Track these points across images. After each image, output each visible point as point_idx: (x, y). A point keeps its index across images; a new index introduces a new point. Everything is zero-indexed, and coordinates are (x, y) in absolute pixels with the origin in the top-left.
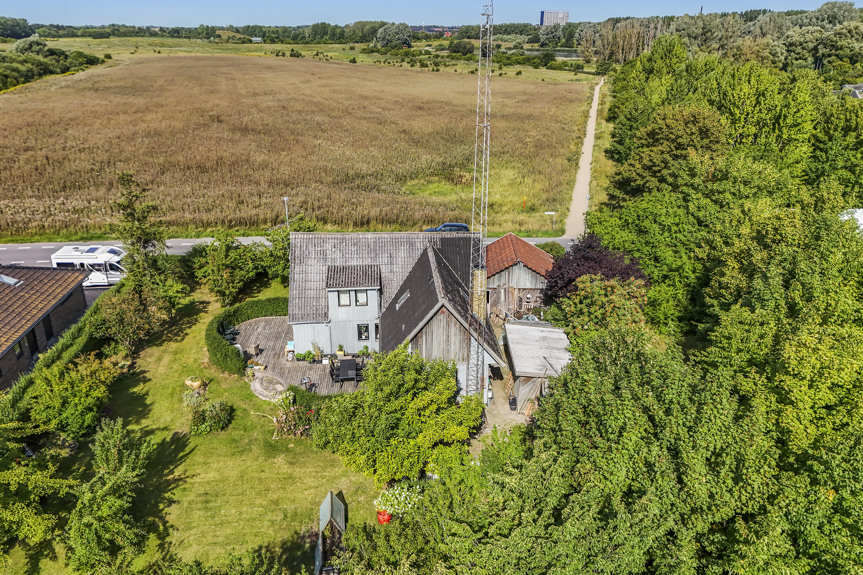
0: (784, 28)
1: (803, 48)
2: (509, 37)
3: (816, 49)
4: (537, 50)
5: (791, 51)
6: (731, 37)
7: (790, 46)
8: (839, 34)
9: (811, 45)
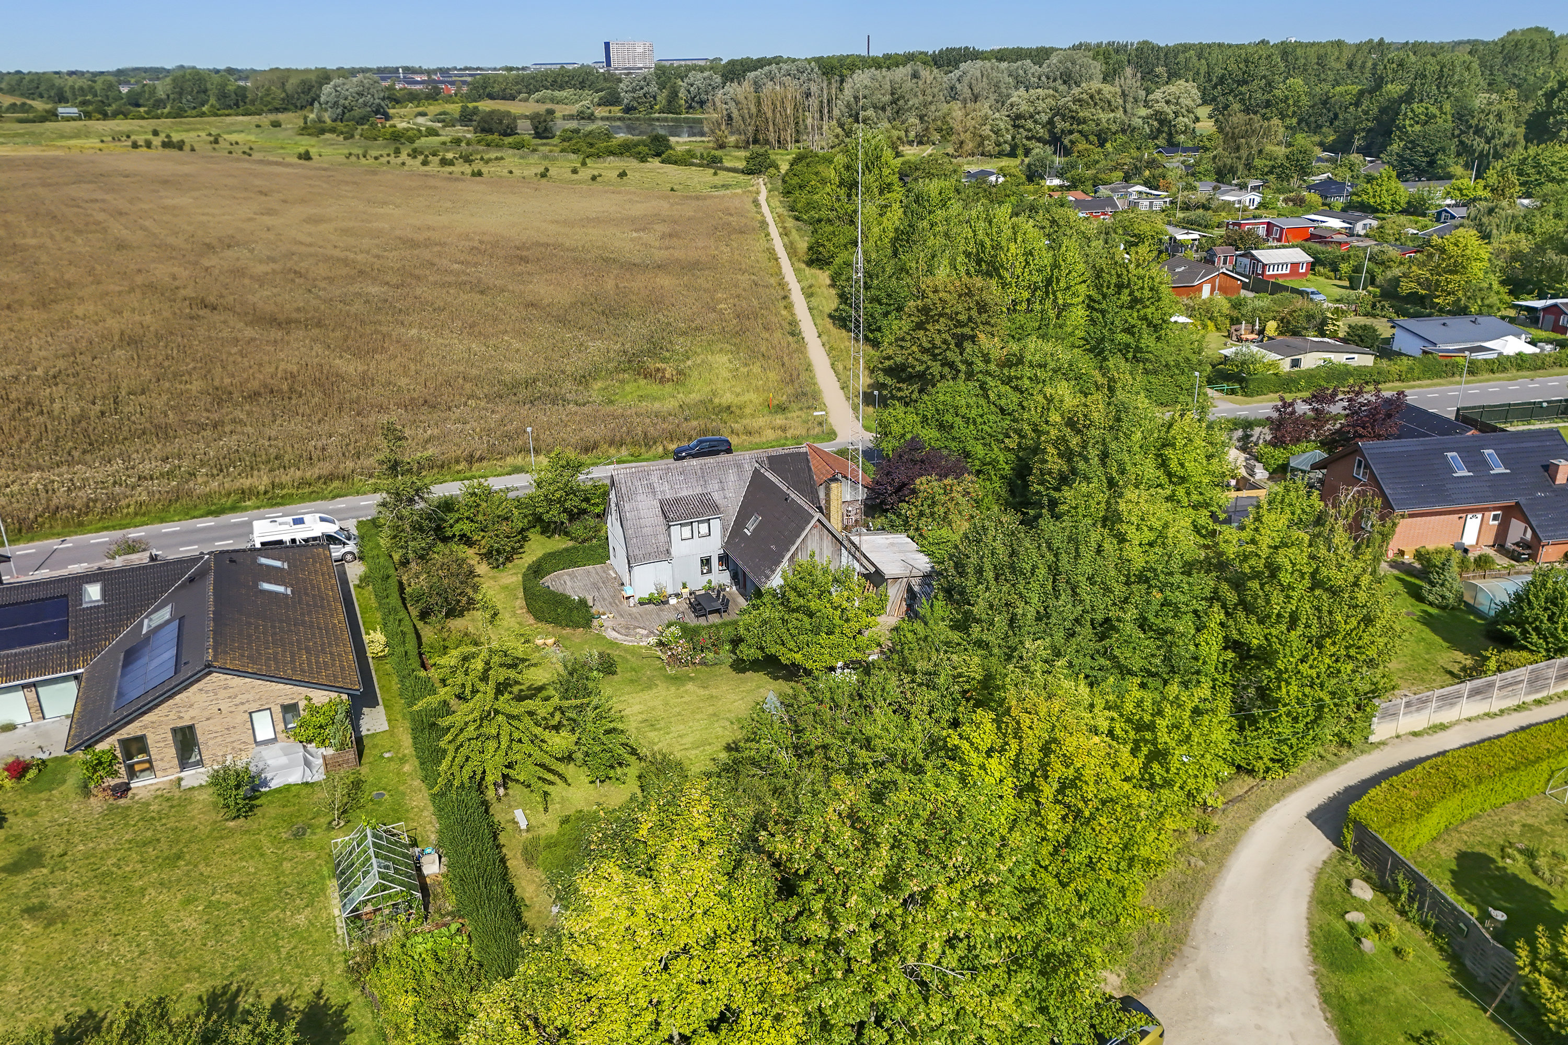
0: (1002, 86)
1: (1035, 122)
2: (564, 94)
3: (1051, 122)
4: (619, 119)
5: (1018, 127)
6: (931, 103)
7: (1017, 120)
8: (1079, 100)
9: (1044, 118)
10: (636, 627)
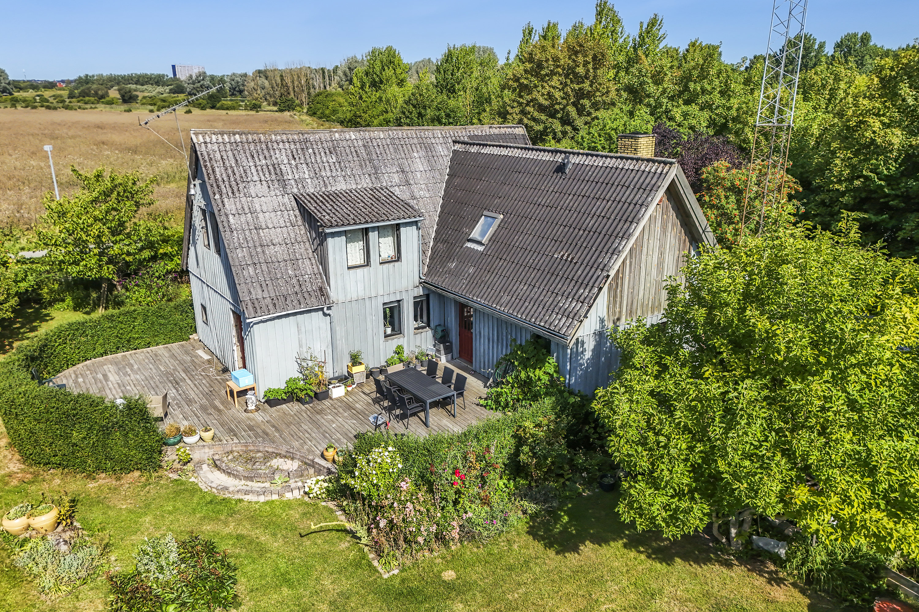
10: (268, 456)
